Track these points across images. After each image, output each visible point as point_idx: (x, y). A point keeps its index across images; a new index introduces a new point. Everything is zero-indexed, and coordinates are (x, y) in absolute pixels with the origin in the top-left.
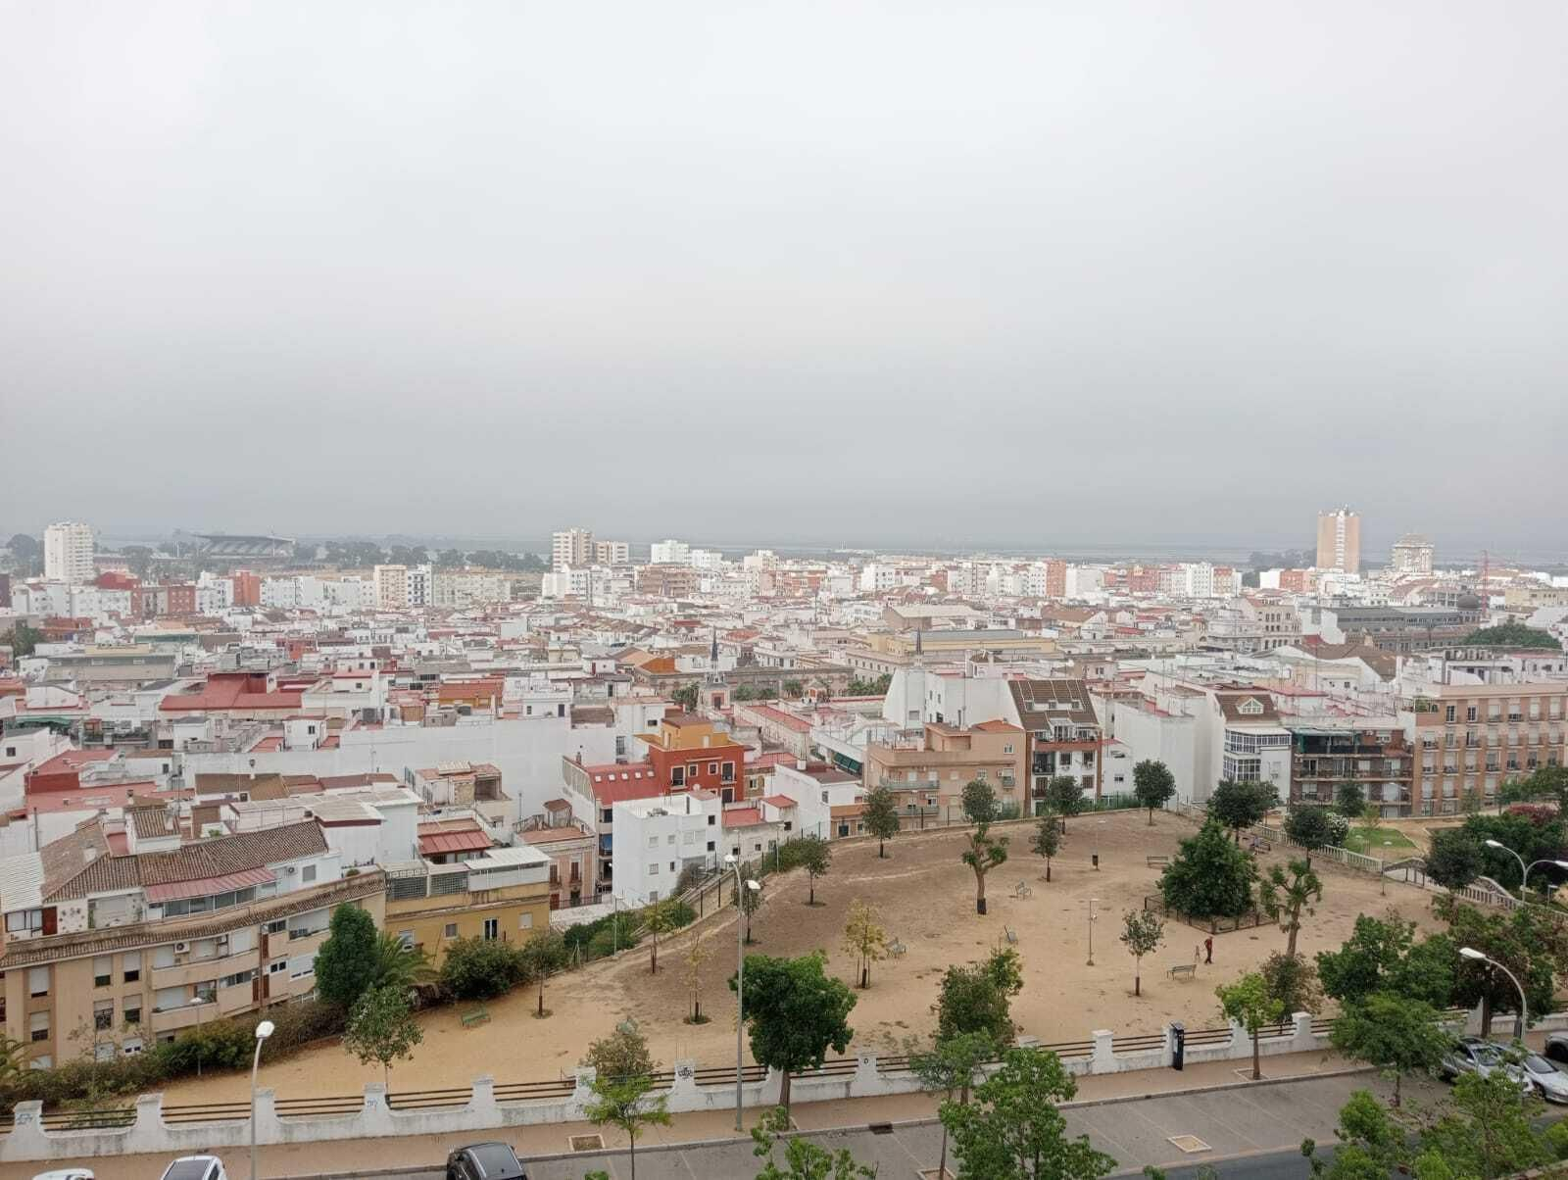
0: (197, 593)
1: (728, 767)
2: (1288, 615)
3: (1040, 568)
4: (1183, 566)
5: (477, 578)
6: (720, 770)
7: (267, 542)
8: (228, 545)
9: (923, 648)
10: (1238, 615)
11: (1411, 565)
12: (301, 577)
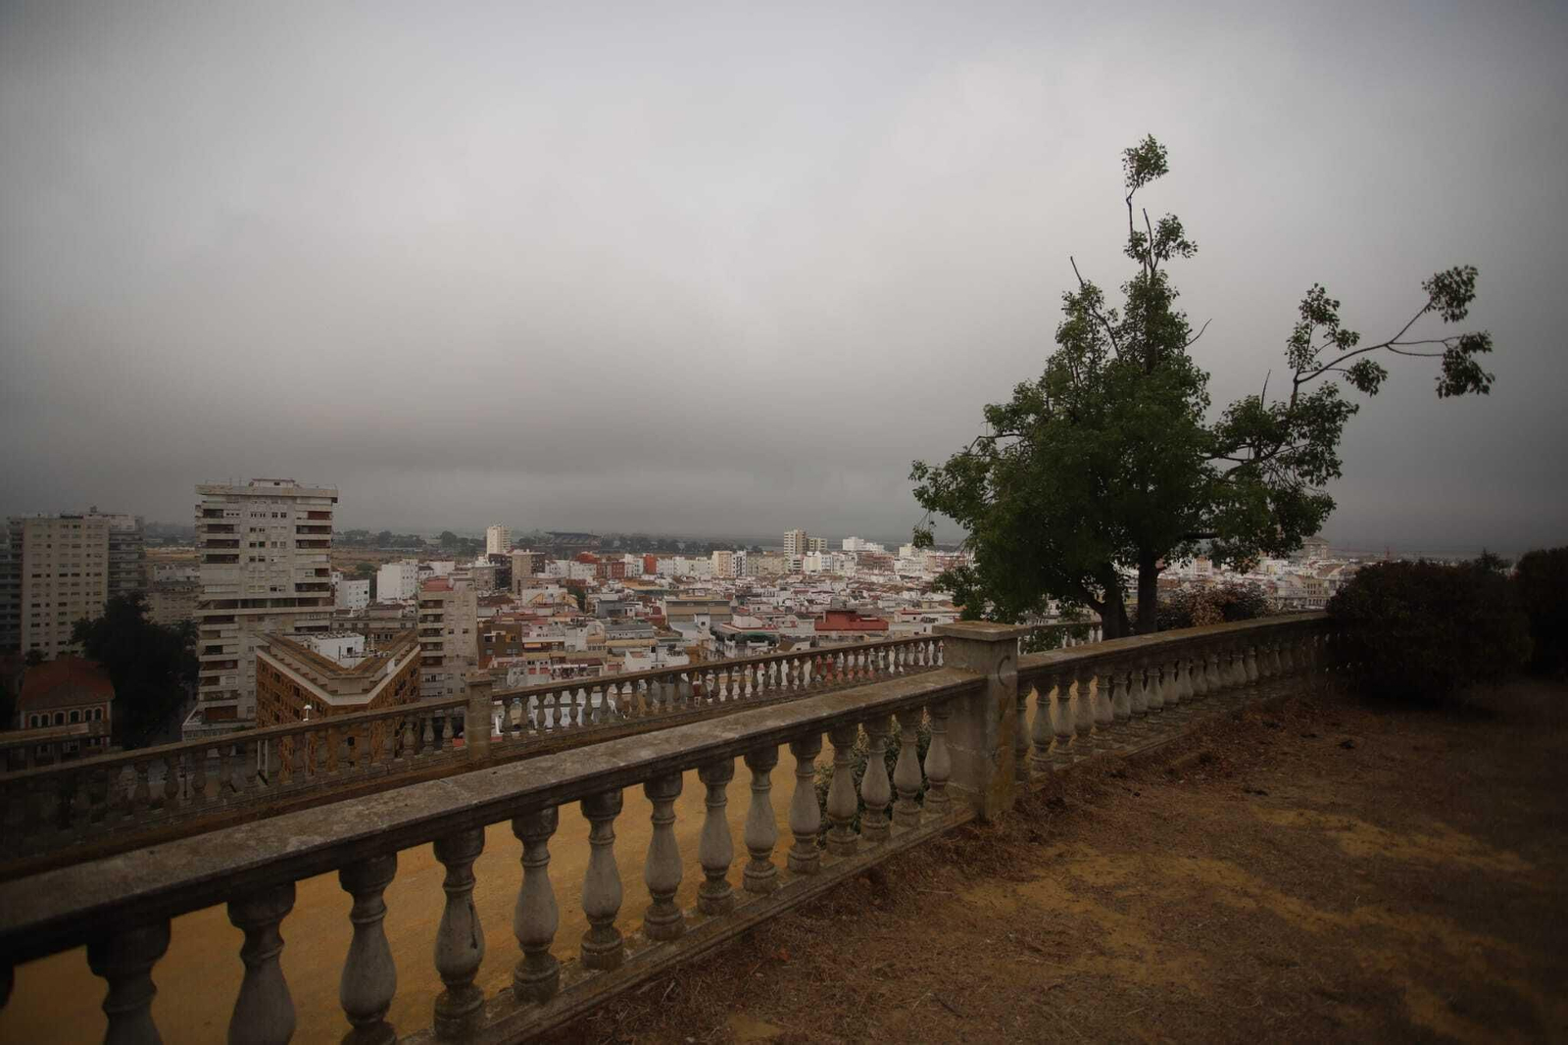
0: (626, 567)
2: (1320, 585)
5: (771, 559)
7: (587, 536)
8: (564, 539)
11: (1316, 555)
12: (678, 558)
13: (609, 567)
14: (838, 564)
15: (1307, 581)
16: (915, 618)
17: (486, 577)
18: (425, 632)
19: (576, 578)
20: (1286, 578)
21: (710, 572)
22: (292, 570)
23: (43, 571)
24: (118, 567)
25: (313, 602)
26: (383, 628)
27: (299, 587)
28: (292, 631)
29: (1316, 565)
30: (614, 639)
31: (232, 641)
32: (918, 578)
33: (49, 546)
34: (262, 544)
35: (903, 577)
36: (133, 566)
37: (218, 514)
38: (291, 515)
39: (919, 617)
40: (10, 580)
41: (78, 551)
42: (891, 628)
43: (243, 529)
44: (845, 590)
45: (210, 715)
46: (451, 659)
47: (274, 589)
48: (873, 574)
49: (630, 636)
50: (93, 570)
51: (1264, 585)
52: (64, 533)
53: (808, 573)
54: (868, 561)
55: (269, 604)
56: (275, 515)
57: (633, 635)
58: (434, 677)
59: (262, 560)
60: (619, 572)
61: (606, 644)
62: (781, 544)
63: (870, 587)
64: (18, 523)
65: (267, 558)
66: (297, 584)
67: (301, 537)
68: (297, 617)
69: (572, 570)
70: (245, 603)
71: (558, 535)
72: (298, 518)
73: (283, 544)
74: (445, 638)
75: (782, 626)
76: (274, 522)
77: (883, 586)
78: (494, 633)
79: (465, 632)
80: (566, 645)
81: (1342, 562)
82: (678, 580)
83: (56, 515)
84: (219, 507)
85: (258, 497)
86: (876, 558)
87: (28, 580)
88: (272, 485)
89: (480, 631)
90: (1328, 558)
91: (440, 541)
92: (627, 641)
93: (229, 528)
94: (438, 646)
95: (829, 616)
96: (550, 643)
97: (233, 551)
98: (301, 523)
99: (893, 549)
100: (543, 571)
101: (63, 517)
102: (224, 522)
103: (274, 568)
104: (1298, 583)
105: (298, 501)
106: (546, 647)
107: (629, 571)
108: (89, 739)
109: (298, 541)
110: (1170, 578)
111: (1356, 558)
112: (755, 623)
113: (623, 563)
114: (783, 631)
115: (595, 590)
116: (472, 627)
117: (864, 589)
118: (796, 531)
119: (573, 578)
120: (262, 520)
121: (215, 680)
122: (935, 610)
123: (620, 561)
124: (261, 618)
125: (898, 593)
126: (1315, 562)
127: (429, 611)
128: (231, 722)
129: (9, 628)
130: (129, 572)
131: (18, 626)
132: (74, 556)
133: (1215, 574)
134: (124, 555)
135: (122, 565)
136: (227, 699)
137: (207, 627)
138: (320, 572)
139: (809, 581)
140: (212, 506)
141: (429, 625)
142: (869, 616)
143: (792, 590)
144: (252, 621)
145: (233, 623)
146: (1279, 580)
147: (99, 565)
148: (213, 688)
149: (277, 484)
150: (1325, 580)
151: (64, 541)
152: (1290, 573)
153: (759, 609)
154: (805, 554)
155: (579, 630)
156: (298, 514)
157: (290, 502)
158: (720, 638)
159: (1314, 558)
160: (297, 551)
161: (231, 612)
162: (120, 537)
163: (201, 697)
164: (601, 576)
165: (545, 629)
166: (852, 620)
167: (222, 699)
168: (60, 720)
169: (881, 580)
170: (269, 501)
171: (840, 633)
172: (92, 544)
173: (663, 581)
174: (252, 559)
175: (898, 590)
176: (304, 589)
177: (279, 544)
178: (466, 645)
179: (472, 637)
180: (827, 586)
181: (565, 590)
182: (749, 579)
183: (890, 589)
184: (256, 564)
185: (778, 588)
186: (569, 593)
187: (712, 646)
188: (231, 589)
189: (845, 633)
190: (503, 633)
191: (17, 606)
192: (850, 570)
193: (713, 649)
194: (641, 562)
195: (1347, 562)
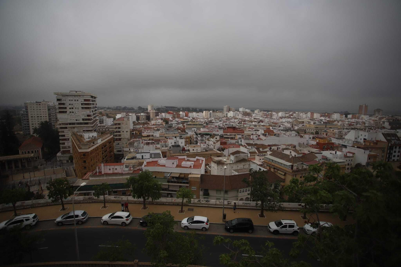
1: (331, 146)
3: (309, 113)
4: (334, 114)
5: (219, 113)
6: (330, 147)
7: (174, 107)
9: (327, 127)
10: (369, 122)
11: (378, 114)
12: (194, 113)
13: (176, 115)
14: (237, 115)
15: (375, 122)
16: (252, 130)
17: (144, 118)
18: (117, 132)
19: (167, 118)
20: (369, 120)
21: (203, 116)
22: (81, 115)
23: (33, 116)
24: (51, 115)
25: (87, 123)
26: (112, 131)
27: (83, 120)
28: (82, 131)
29: (378, 117)
30: (167, 134)
31: (67, 134)
32: (258, 119)
33: (34, 110)
34: (73, 108)
35: (254, 118)
36: (54, 115)
37: (61, 100)
38: (80, 100)
39: (253, 129)
40: (26, 118)
41: (40, 111)
42: (245, 132)
43: (67, 104)
44: (237, 122)
45: (64, 152)
46: (123, 139)
47: (77, 120)
48: (246, 118)
49: (171, 133)
50: (44, 115)
51: (361, 122)
52: (37, 106)
53: (228, 117)
54: (245, 114)
55: (76, 124)
56: (75, 100)
57: (172, 133)
58: (119, 144)
59: (73, 112)
60: (179, 117)
61: (165, 135)
62: (223, 110)
63: (245, 121)
64: (26, 104)
65: (74, 112)
66: (82, 119)
67: (82, 106)
68: (83, 127)
69: (166, 116)
70: (70, 124)
71: (167, 107)
72: (82, 101)
73: (78, 108)
74: (122, 133)
75: (214, 131)
76: (75, 102)
77: (248, 121)
78: (134, 132)
79: (127, 132)
80: (154, 136)
81: (386, 116)
82: (194, 118)
83: (35, 102)
84: (61, 98)
85: (71, 95)
86: (248, 113)
87: (30, 118)
88: (75, 92)
89: (131, 132)
90: (382, 115)
91: (138, 109)
92: (170, 135)
93: (63, 104)
94: (120, 135)
95: (228, 129)
96: (150, 135)
97: (65, 110)
98: (82, 102)
99: (253, 111)
100: (158, 116)
101: (36, 102)
102: (62, 102)
103: (76, 115)
104: (372, 122)
105: (81, 97)
106: (148, 136)
107: (181, 116)
108: (33, 158)
109: (82, 107)
110: (331, 120)
111: (391, 115)
112: (207, 130)
113: (180, 114)
114: (214, 132)
115: (171, 121)
116: (129, 131)
117: (243, 121)
118: (227, 106)
119: (166, 118)
120: (72, 102)
121: (64, 144)
122: (261, 127)
123: (179, 113)
124: (74, 128)
125: (252, 123)
127: (117, 126)
128: (69, 154)
129: (27, 129)
130: (53, 116)
131: (29, 129)
132: (40, 112)
133: (345, 119)
134: (52, 112)
135: (52, 114)
136: (67, 148)
137: (61, 130)
138: (88, 116)
139: (228, 119)
140: (59, 98)
141: (117, 130)
142: (240, 129)
143: (223, 121)
144: (72, 128)
145: (67, 129)
147: (46, 114)
148: (64, 146)
149: (76, 92)
151: (37, 108)
152: (370, 119)
153: (211, 126)
154: (229, 112)
155: (157, 131)
156: (81, 100)
157: (79, 97)
158: (197, 134)
159: (377, 115)
160: (81, 110)
161: (67, 126)
162: (50, 107)
163: (61, 148)
164: (174, 117)
165: (149, 131)
166: (234, 130)
167: (66, 148)
168: (29, 152)
169: (248, 119)
170: (73, 97)
171: (230, 134)
172: (44, 109)
173: (190, 119)
174: (70, 112)
175: (252, 122)
176: (85, 120)
177: (77, 108)
178: (127, 135)
179: (129, 133)
180: (233, 120)
181: (163, 121)
182: (212, 118)
183: (250, 122)
184: (72, 113)
185: (219, 121)
186: (164, 122)
187: (195, 136)
188: (65, 120)
189: (232, 134)
190: (137, 132)
191: (29, 124)
192: (240, 116)
193: (195, 137)
194: (184, 114)
195: (388, 116)
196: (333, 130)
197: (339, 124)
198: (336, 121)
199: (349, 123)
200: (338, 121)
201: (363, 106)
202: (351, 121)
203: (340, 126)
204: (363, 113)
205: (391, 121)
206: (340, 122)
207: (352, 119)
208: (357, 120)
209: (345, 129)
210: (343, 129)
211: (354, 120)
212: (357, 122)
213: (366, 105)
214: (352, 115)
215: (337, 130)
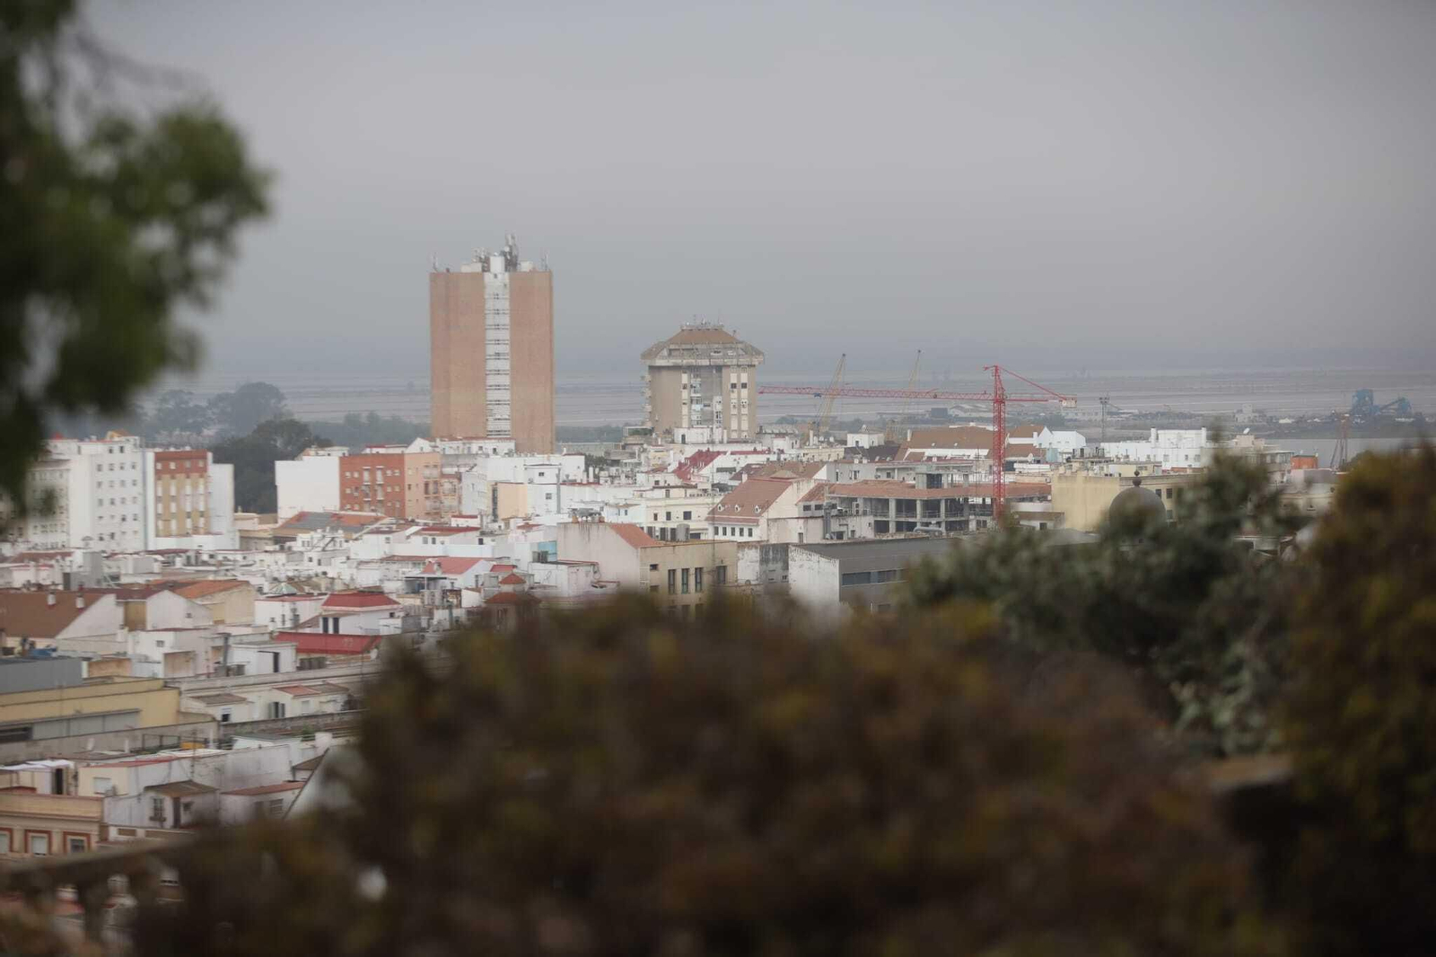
11: (706, 420)
81: (816, 450)
90: (759, 432)
126: (703, 458)
133: (247, 541)
146: (541, 558)
150: (742, 546)
152: (588, 519)
159: (697, 437)
195: (839, 451)
196: (58, 774)
197: (148, 648)
198: (92, 595)
199: (308, 610)
200: (132, 597)
201: (477, 279)
202: (341, 572)
203: (166, 686)
204: (501, 417)
205: (862, 527)
206: (164, 608)
207: (355, 528)
208: (414, 545)
209: (253, 729)
210: (225, 743)
211: (370, 546)
212: (415, 586)
213: (525, 266)
214: (345, 463)
215: (118, 759)
